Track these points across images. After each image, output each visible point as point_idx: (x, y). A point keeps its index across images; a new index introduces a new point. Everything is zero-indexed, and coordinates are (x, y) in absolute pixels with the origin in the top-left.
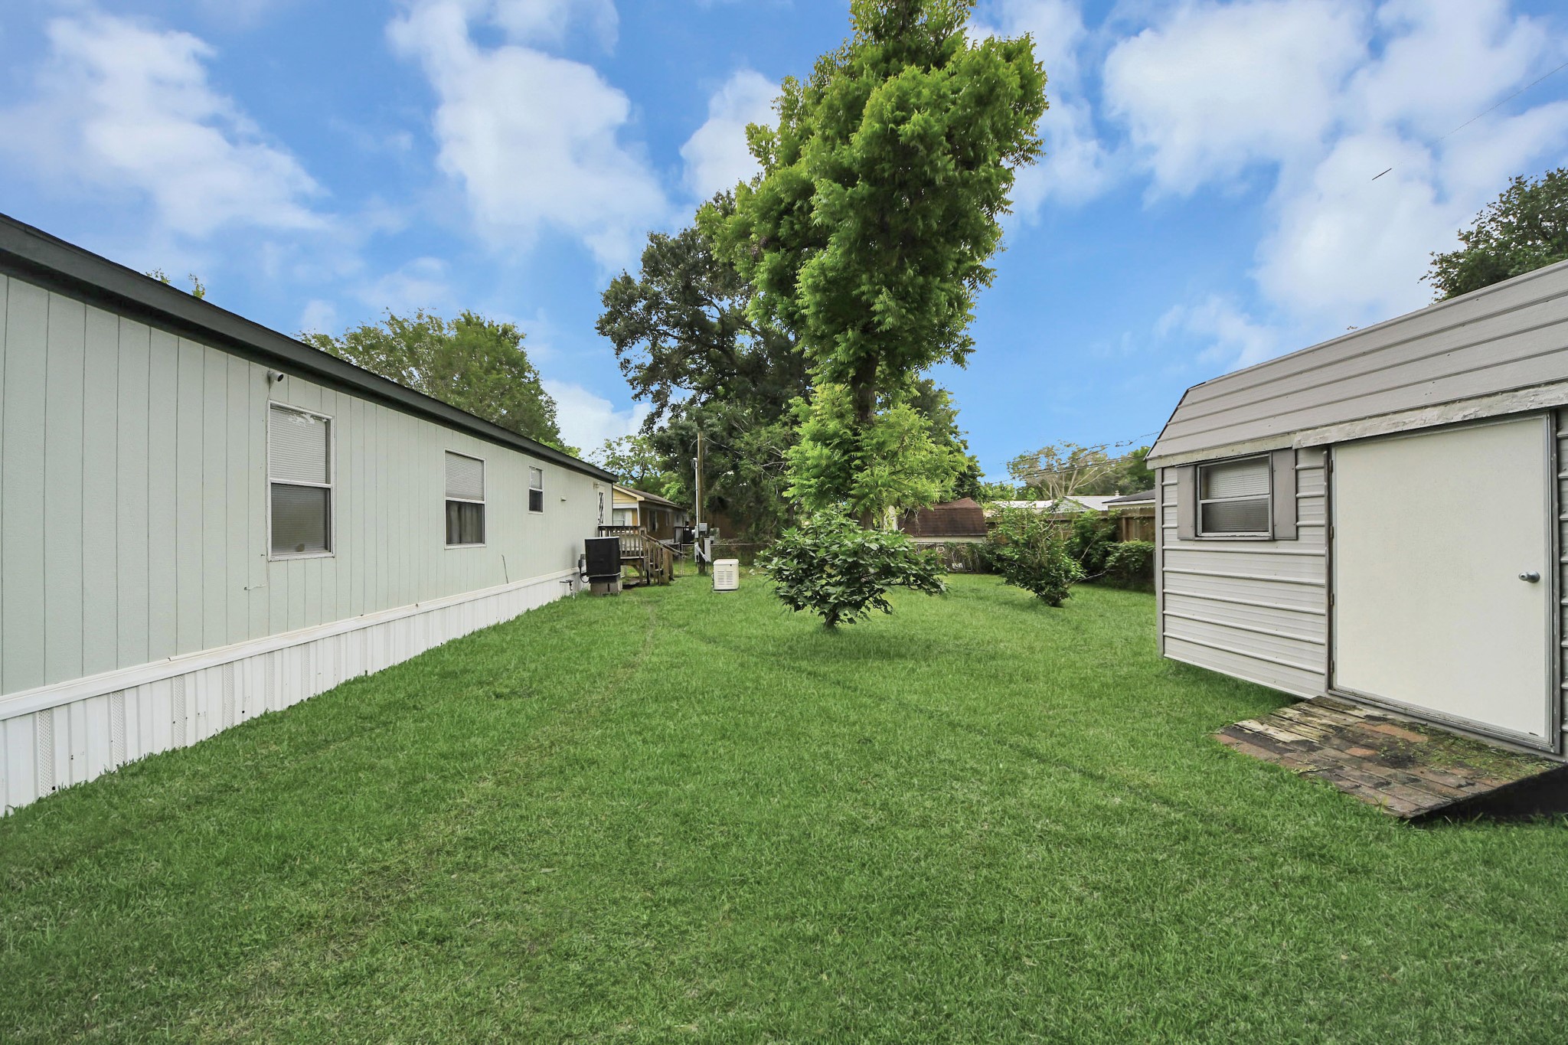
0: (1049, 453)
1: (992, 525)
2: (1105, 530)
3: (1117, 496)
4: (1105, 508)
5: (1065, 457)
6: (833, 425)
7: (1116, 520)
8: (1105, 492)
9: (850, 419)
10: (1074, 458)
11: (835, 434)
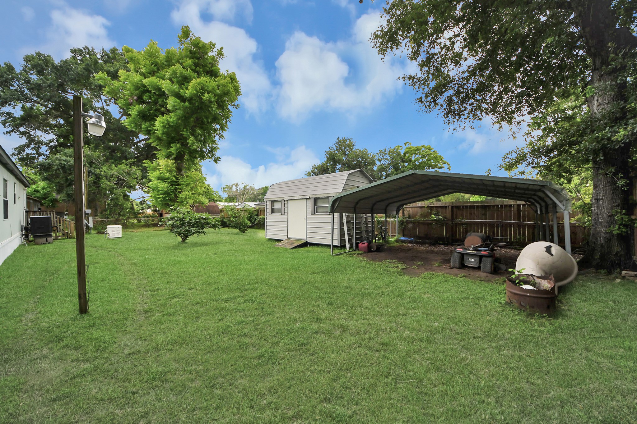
0: (237, 185)
1: (222, 211)
2: (255, 213)
3: (258, 203)
4: (255, 206)
5: (241, 187)
6: (167, 175)
7: (258, 210)
8: (254, 201)
9: (174, 173)
10: (245, 187)
11: (169, 178)
